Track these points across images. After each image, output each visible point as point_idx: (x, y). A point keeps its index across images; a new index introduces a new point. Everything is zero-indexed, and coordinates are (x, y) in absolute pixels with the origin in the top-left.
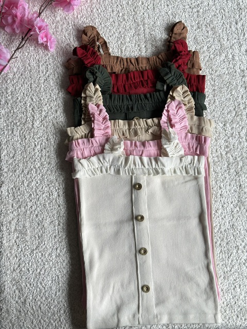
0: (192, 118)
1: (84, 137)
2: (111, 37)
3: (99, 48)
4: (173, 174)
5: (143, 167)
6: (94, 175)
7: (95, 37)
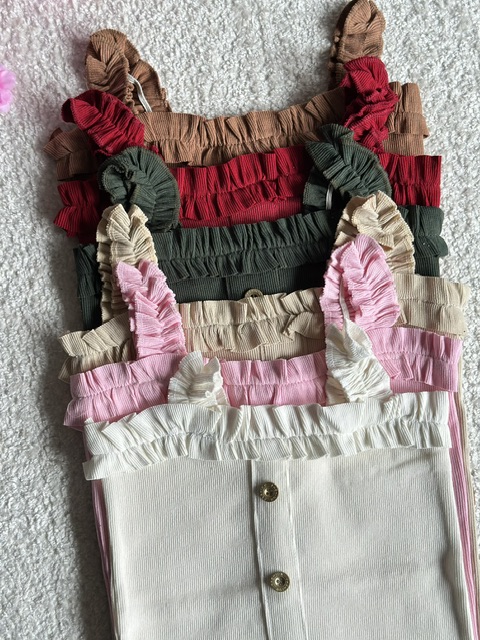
0: (407, 280)
1: (110, 357)
2: (168, 55)
3: (135, 93)
4: (363, 449)
5: (278, 434)
6: (146, 463)
7: (122, 61)
